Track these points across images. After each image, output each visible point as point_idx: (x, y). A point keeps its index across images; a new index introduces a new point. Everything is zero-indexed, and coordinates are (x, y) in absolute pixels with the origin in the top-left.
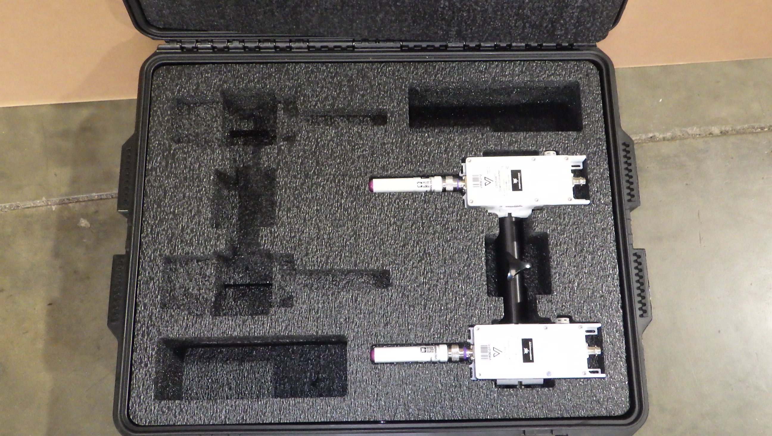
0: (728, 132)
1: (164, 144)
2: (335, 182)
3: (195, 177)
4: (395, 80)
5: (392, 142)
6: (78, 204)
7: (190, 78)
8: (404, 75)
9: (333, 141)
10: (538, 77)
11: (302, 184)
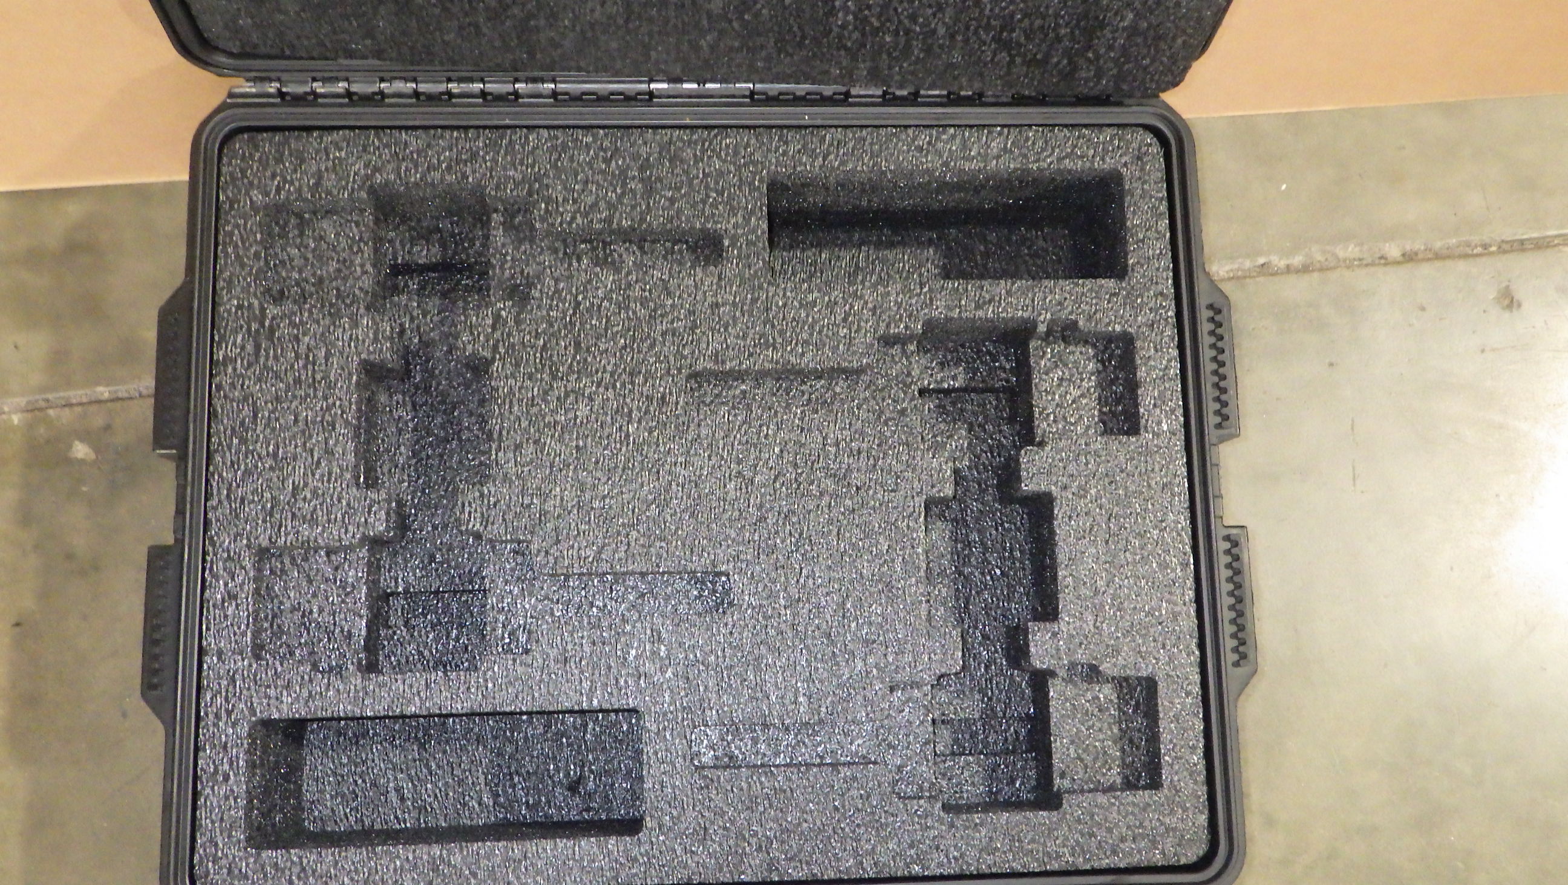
0: (1416, 254)
1: (250, 305)
2: (614, 387)
3: (318, 377)
4: (739, 168)
5: (734, 302)
6: (67, 410)
7: (303, 161)
8: (758, 156)
9: (610, 300)
10: (1037, 161)
11: (546, 393)
